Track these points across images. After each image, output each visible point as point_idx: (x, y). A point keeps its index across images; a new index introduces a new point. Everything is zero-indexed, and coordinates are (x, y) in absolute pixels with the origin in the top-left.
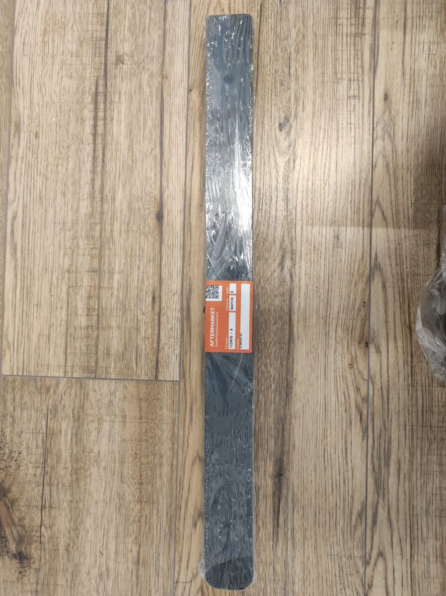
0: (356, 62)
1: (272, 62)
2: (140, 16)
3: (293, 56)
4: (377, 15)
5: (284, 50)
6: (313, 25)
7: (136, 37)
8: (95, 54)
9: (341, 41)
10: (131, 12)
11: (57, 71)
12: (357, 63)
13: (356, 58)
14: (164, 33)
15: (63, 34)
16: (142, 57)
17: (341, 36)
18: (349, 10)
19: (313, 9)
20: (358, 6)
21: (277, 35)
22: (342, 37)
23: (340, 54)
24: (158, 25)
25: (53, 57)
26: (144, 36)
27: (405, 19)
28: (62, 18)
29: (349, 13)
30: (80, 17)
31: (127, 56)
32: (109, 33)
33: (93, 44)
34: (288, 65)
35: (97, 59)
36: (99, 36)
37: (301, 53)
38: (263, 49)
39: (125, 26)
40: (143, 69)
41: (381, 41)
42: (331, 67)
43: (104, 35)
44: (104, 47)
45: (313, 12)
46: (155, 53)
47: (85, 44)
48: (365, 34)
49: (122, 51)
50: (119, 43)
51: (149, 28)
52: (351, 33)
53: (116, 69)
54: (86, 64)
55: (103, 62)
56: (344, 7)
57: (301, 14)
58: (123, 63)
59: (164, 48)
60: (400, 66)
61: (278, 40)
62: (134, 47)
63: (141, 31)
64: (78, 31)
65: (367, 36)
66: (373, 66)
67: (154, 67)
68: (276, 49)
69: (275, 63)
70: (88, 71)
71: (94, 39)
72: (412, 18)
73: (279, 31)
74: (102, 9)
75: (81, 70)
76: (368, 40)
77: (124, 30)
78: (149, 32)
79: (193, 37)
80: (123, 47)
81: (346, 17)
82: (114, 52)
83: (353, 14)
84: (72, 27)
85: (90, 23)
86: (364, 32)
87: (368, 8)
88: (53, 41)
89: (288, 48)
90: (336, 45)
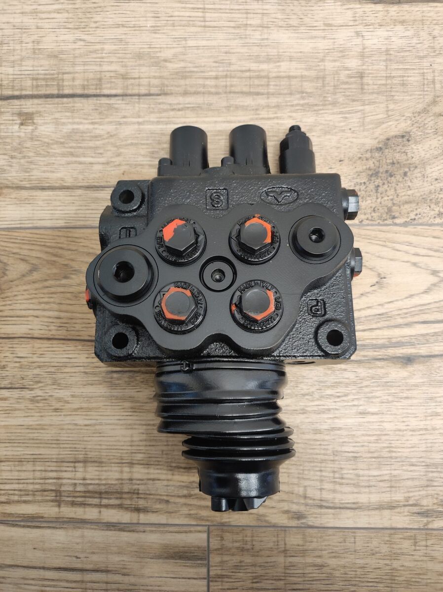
0: (16, 492)
1: (18, 360)
2: (97, 148)
3: (27, 394)
4: (88, 526)
5: (37, 379)
6: (76, 425)
7: (62, 143)
8: (37, 79)
9: (50, 469)
10: (102, 133)
11: (12, 20)
12: (14, 494)
13: (22, 493)
14: (68, 188)
15: (70, 26)
16: (31, 154)
17: (58, 469)
18: (97, 482)
19: (101, 424)
20: (103, 496)
21: (60, 367)
22: (56, 471)
23: (29, 467)
24: (81, 177)
25: (35, 12)
26: (63, 155)
27: (82, 570)
28: (96, 22)
29: (93, 482)
30: (95, 51)
31: (33, 131)
32: (70, 100)
33: (53, 74)
34: (13, 386)
35: (29, 83)
36: (66, 83)
37: (31, 406)
38: (39, 345)
39: (81, 123)
40: (12, 157)
41: (48, 531)
42: (9, 453)
43: (67, 92)
44: (48, 92)
45: (95, 425)
46: (36, 174)
47: (53, 62)
48: (59, 506)
49: (40, 122)
50: (53, 117)
51: (76, 162)
52: (61, 485)
53: (13, 114)
54: (21, 65)
55: (24, 93)
56: (104, 473)
57: (94, 405)
58: (22, 124)
59: (43, 189)
60: (8, 562)
61: (53, 370)
62: (46, 140)
63: (72, 150)
64: (74, 49)
65: (56, 509)
66: (9, 519)
67: (14, 174)
68: (39, 367)
69: (17, 365)
70: (10, 71)
71: (60, 76)
72: (82, 582)
73: (67, 370)
74: (109, 86)
75: (12, 58)
76: (50, 510)
77: (74, 123)
78: (68, 163)
79: (60, 234)
80: (46, 123)
81: (88, 476)
82: (40, 109)
83: (91, 488)
84: (81, 40)
85: (86, 68)
86: (62, 505)
87: (100, 512)
88: (58, 11)
89: (40, 385)
90: (44, 460)
